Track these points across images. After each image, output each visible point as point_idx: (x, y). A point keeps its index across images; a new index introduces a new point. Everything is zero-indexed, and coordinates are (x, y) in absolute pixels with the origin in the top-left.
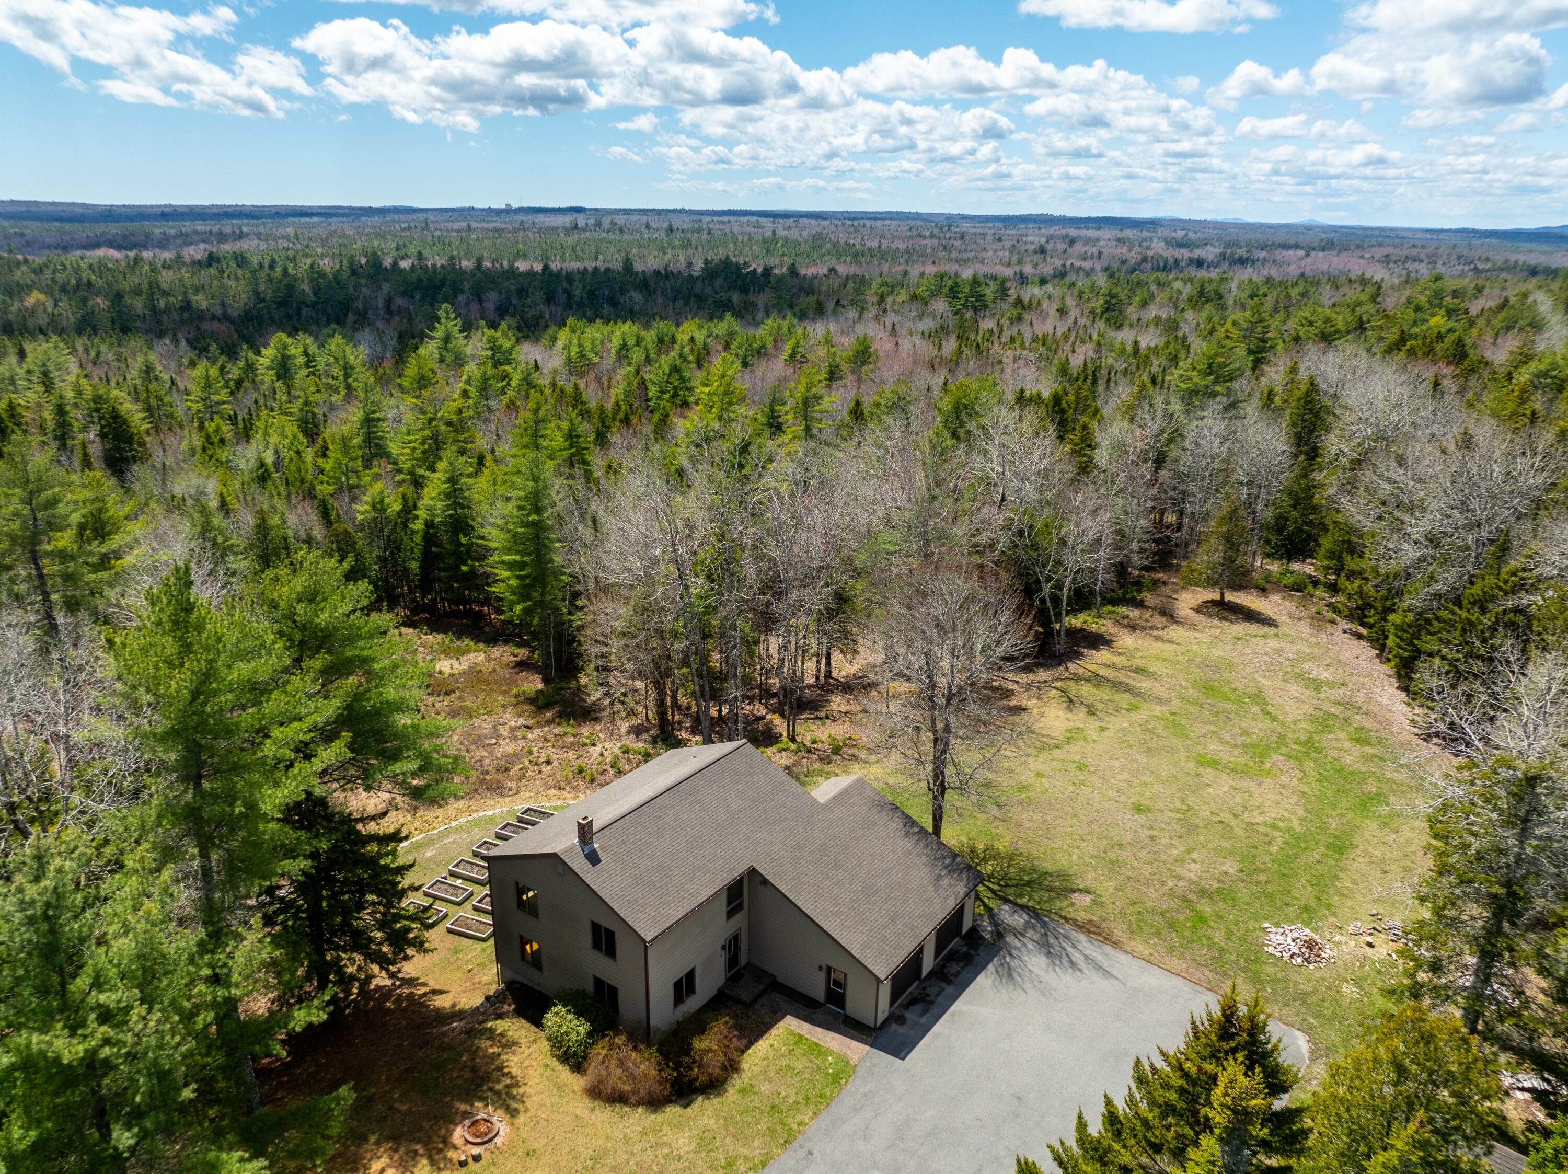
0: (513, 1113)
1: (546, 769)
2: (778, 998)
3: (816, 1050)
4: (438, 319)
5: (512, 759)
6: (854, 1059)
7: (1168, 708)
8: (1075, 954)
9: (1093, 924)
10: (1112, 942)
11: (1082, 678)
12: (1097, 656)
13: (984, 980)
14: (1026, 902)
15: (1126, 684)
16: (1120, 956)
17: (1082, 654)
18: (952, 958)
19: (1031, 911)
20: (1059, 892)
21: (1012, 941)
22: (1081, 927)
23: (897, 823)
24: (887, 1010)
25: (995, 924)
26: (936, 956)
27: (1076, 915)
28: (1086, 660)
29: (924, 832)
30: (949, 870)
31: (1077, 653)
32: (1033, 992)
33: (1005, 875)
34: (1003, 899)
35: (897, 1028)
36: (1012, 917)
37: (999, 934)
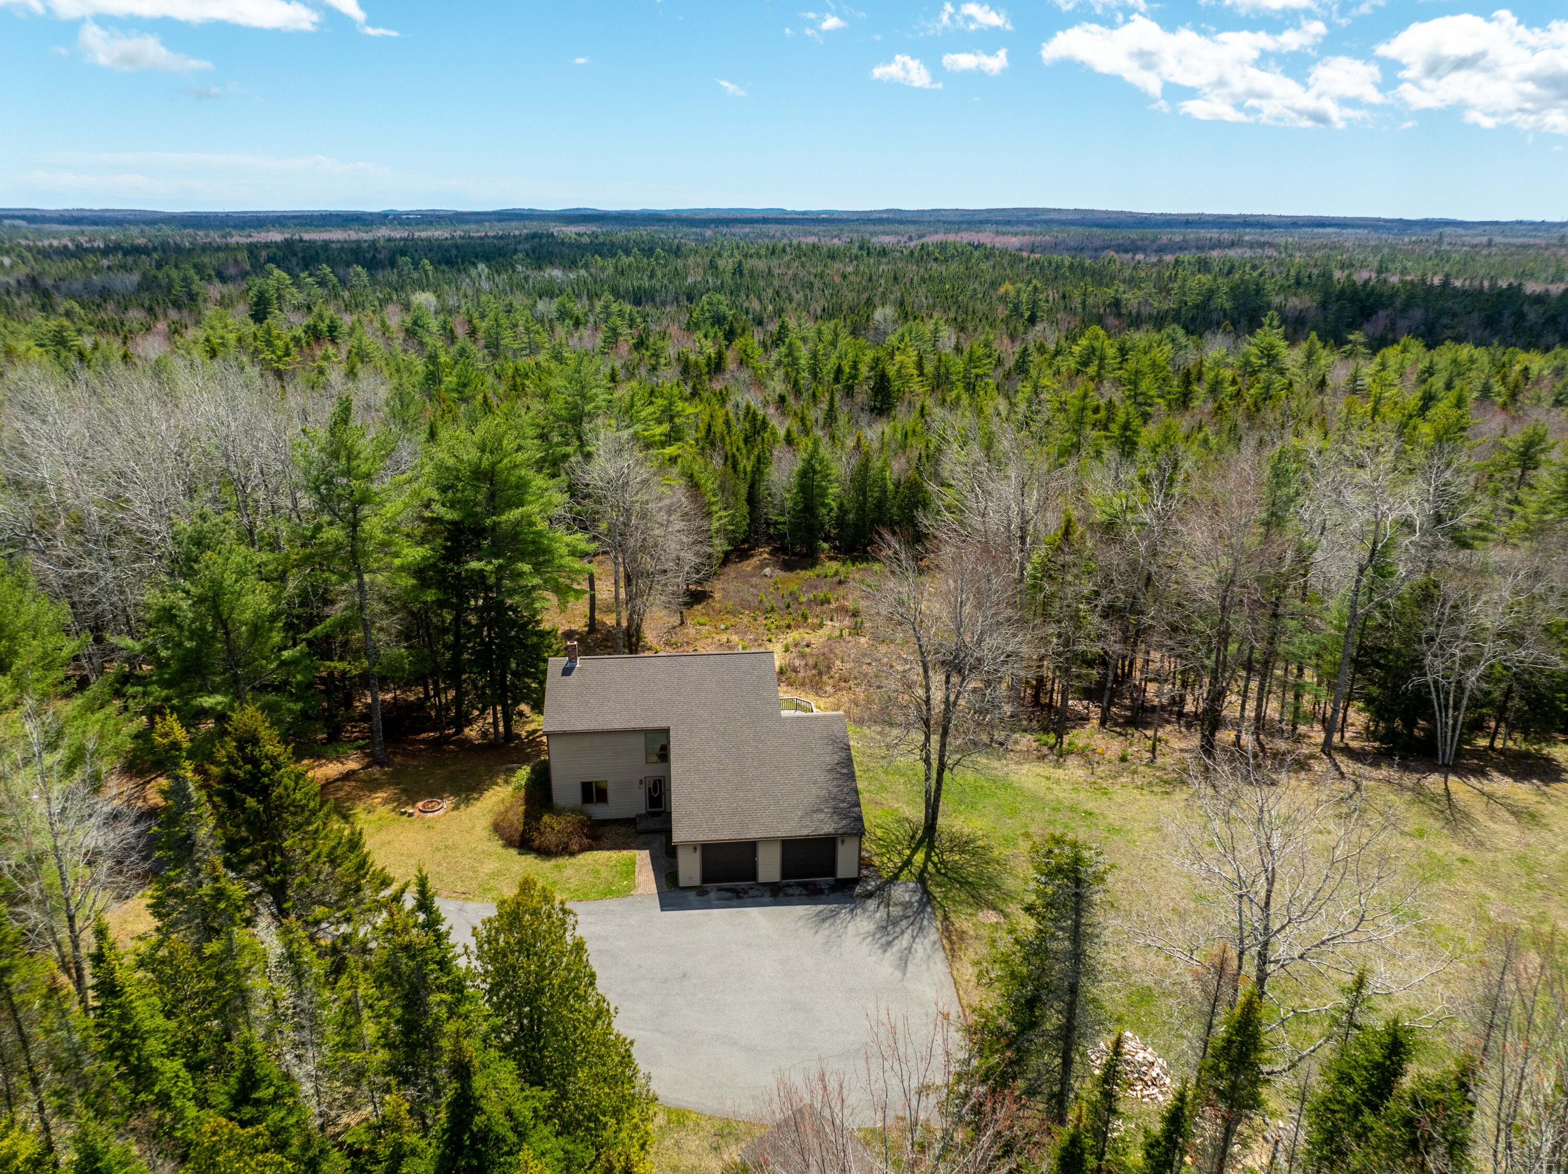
6: (638, 891)
7: (1470, 854)
8: (905, 941)
9: (962, 935)
10: (952, 955)
11: (1418, 791)
12: (1502, 785)
13: (800, 910)
14: (936, 891)
15: (1467, 816)
16: (939, 966)
17: (1484, 775)
18: (804, 886)
19: (927, 899)
20: (979, 902)
21: (872, 904)
22: (947, 931)
23: (832, 759)
24: (696, 880)
25: (880, 888)
26: (784, 875)
27: (962, 922)
28: (1473, 781)
29: (851, 776)
30: (836, 811)
31: (1480, 773)
32: (820, 938)
33: (956, 868)
34: (921, 879)
35: (692, 895)
36: (903, 892)
37: (870, 895)
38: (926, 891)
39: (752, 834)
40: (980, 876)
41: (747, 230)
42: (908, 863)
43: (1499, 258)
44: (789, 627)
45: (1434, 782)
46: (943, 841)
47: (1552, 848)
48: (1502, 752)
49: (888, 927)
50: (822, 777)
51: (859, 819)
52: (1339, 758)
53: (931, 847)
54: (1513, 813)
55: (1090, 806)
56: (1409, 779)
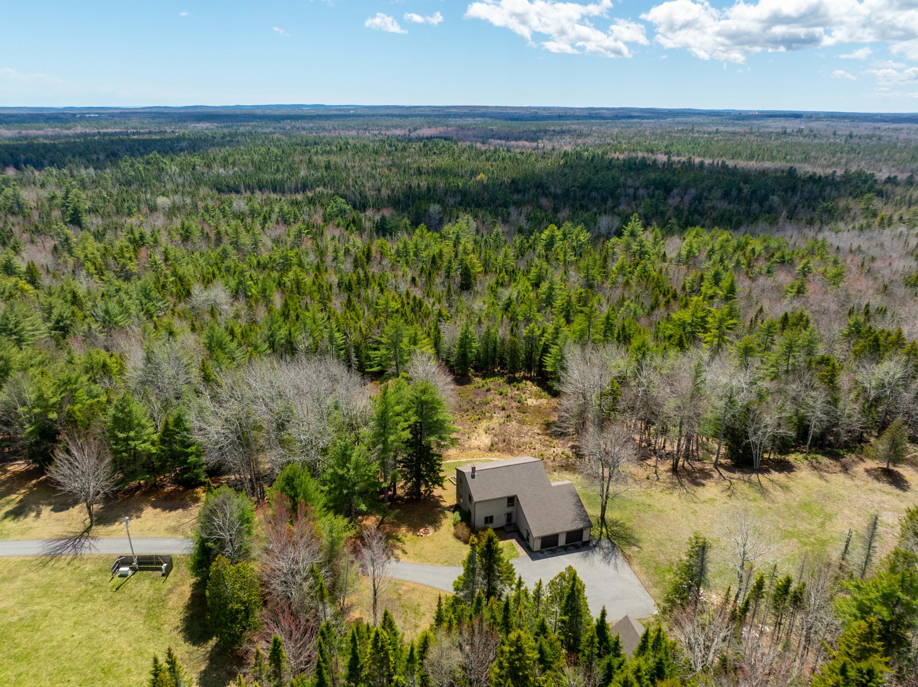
0: (436, 531)
1: (532, 451)
2: (516, 534)
3: (514, 549)
4: (630, 221)
5: (525, 443)
6: (521, 555)
7: (771, 506)
8: (613, 561)
9: (629, 556)
10: (630, 564)
11: (750, 482)
12: (775, 475)
13: (576, 555)
14: (615, 542)
15: (767, 490)
16: (627, 568)
17: (769, 472)
18: (573, 545)
19: (614, 545)
20: (630, 544)
21: (597, 549)
22: (624, 555)
23: (574, 500)
24: (539, 549)
25: (597, 543)
26: (567, 542)
27: (628, 552)
28: (766, 475)
29: (582, 506)
30: (581, 519)
31: (767, 471)
32: (587, 563)
33: (618, 533)
34: (609, 538)
35: (539, 554)
36: (605, 543)
37: (595, 546)
38: (612, 543)
39: (557, 531)
40: (626, 534)
41: (311, 125)
42: (601, 533)
43: (723, 143)
44: (479, 419)
45: (754, 477)
46: (609, 524)
47: (794, 499)
48: (773, 461)
49: (606, 556)
50: (573, 507)
51: (589, 521)
52: (721, 470)
53: (606, 526)
54: (781, 487)
55: (648, 502)
56: (746, 477)
